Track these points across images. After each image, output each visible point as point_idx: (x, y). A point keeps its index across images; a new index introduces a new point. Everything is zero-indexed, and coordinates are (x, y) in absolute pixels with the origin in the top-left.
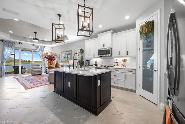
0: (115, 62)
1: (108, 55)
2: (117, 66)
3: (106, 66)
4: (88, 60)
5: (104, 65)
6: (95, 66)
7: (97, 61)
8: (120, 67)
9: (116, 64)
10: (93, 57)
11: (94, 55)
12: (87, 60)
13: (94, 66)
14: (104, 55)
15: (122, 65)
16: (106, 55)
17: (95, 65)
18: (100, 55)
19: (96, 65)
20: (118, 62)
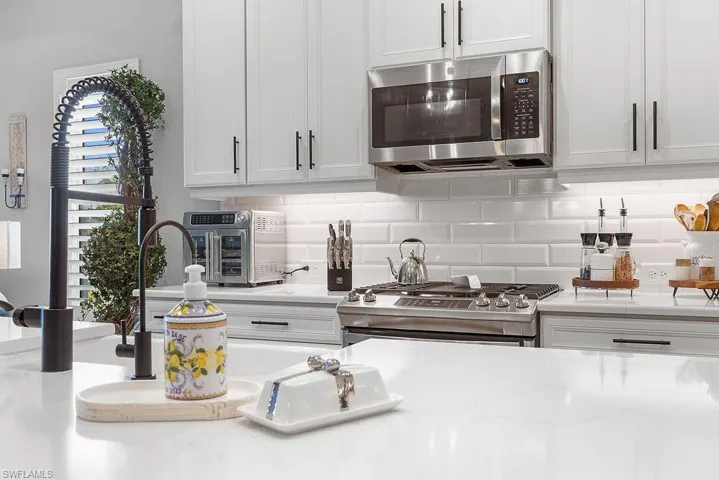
0: (588, 239)
1: (498, 148)
2: (623, 279)
3: (475, 283)
4: (230, 217)
5: (435, 272)
6: (333, 287)
7: (347, 227)
8: (652, 296)
9: (603, 264)
10: (299, 176)
11: (306, 151)
12: (215, 219)
13: (315, 286)
14: (454, 151)
15: (680, 274)
16: (477, 149)
17: (333, 274)
18: (388, 155)
19: (339, 277)
20: (624, 239)
